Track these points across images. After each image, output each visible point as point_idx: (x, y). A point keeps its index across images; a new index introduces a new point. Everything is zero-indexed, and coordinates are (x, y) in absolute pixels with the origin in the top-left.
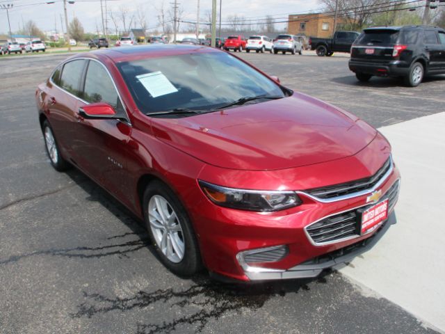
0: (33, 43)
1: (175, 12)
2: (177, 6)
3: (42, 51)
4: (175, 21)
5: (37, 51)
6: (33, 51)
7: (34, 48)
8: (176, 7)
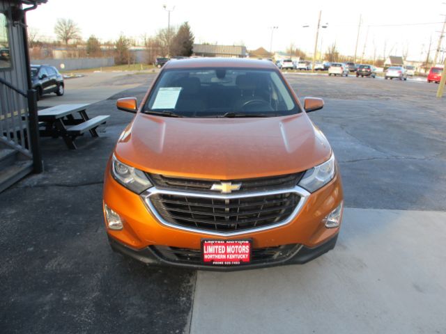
0: (285, 61)
1: (440, 42)
2: (444, 34)
3: (289, 69)
4: (438, 51)
5: (287, 68)
6: (283, 68)
7: (284, 66)
8: (442, 37)
